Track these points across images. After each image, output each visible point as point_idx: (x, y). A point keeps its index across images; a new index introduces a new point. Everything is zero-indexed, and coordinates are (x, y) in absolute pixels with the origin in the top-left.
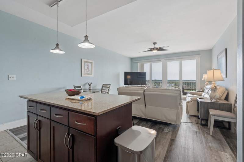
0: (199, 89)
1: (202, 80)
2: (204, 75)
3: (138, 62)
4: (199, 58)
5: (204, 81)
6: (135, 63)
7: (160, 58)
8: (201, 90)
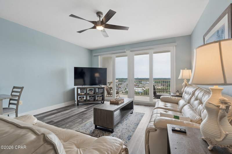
0: (175, 92)
1: (179, 78)
2: (181, 71)
3: (98, 56)
4: (175, 47)
5: (182, 80)
6: (95, 56)
7: (124, 49)
8: (178, 94)
